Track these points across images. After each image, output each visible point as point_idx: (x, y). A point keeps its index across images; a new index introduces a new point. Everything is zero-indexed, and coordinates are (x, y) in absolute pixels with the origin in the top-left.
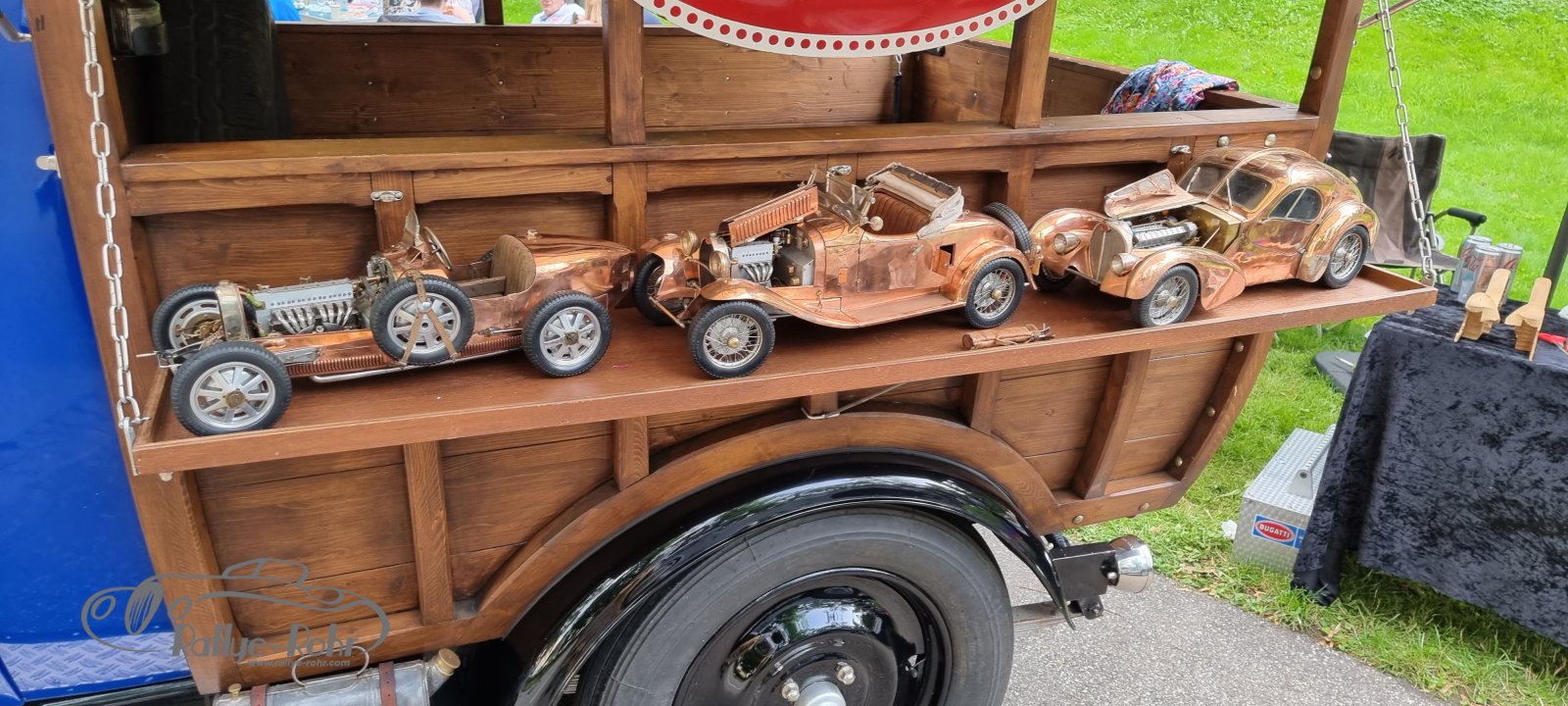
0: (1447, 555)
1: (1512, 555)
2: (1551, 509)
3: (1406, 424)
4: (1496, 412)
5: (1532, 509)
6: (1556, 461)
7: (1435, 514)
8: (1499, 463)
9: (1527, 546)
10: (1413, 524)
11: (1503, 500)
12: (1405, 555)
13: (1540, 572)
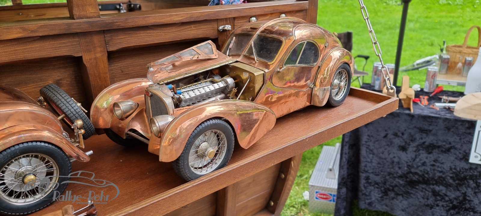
0: (393, 198)
1: (418, 195)
2: (431, 174)
3: (368, 146)
4: (402, 136)
5: (423, 175)
6: (430, 153)
7: (385, 182)
8: (407, 157)
9: (424, 190)
10: (378, 188)
11: (411, 172)
12: (376, 201)
13: (431, 201)
